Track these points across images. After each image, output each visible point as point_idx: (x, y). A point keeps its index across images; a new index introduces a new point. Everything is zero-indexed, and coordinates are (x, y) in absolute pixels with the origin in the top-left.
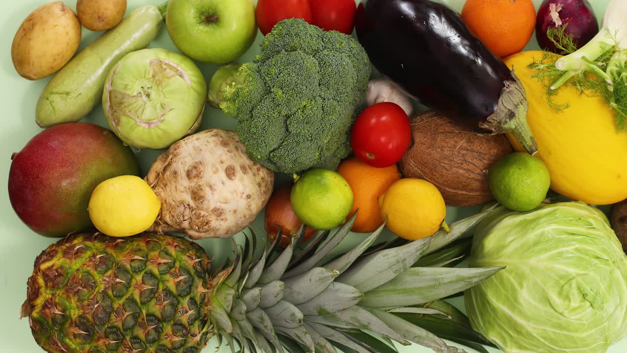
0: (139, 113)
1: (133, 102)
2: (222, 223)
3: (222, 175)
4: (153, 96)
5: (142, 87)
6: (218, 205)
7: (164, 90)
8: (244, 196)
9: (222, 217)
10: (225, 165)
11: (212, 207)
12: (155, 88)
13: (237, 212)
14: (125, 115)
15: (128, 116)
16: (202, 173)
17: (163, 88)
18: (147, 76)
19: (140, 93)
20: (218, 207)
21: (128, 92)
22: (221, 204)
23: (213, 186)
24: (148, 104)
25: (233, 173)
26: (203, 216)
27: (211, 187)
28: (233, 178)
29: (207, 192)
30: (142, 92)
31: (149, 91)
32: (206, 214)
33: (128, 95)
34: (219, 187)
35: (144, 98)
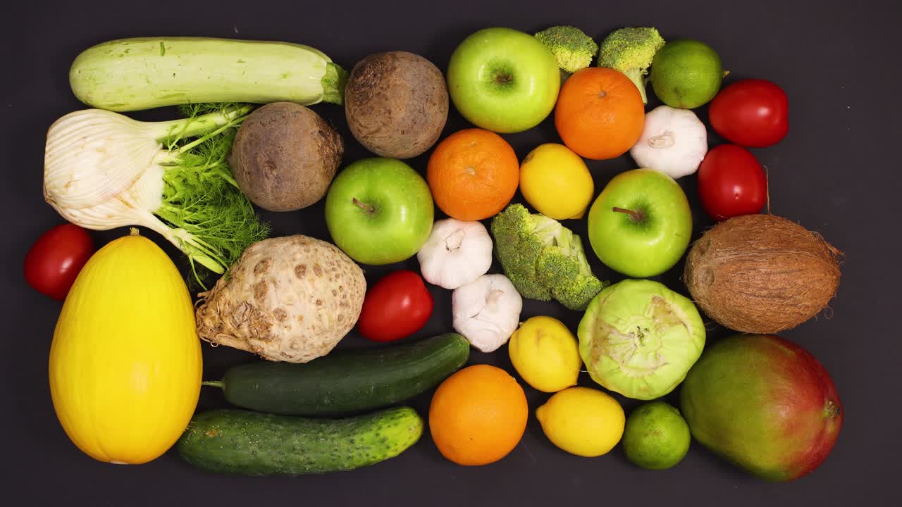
0: (625, 358)
1: (621, 342)
2: (285, 331)
3: (291, 273)
4: (646, 341)
5: (638, 327)
6: (281, 306)
7: (663, 338)
8: (314, 301)
9: (286, 323)
10: (296, 264)
11: (274, 307)
12: (653, 332)
13: (304, 320)
14: (607, 354)
15: (611, 358)
16: (269, 268)
17: (663, 336)
18: (646, 315)
19: (633, 333)
20: (280, 308)
21: (619, 327)
22: (284, 305)
23: (278, 283)
24: (640, 349)
25: (304, 272)
26: (262, 317)
27: (275, 283)
28: (303, 277)
29: (271, 287)
30: (636, 333)
31: (645, 334)
32: (266, 315)
33: (618, 331)
34: (283, 283)
35: (637, 340)
